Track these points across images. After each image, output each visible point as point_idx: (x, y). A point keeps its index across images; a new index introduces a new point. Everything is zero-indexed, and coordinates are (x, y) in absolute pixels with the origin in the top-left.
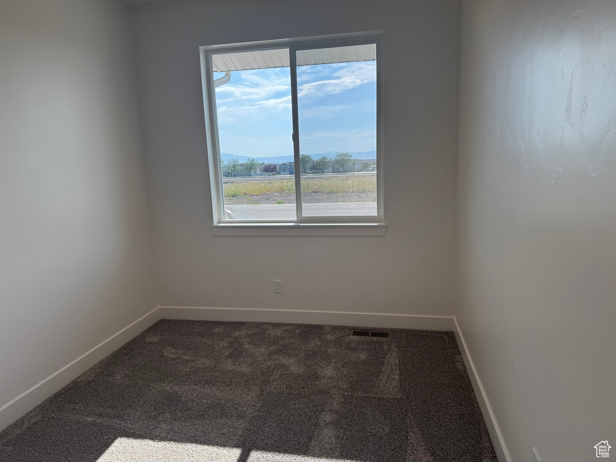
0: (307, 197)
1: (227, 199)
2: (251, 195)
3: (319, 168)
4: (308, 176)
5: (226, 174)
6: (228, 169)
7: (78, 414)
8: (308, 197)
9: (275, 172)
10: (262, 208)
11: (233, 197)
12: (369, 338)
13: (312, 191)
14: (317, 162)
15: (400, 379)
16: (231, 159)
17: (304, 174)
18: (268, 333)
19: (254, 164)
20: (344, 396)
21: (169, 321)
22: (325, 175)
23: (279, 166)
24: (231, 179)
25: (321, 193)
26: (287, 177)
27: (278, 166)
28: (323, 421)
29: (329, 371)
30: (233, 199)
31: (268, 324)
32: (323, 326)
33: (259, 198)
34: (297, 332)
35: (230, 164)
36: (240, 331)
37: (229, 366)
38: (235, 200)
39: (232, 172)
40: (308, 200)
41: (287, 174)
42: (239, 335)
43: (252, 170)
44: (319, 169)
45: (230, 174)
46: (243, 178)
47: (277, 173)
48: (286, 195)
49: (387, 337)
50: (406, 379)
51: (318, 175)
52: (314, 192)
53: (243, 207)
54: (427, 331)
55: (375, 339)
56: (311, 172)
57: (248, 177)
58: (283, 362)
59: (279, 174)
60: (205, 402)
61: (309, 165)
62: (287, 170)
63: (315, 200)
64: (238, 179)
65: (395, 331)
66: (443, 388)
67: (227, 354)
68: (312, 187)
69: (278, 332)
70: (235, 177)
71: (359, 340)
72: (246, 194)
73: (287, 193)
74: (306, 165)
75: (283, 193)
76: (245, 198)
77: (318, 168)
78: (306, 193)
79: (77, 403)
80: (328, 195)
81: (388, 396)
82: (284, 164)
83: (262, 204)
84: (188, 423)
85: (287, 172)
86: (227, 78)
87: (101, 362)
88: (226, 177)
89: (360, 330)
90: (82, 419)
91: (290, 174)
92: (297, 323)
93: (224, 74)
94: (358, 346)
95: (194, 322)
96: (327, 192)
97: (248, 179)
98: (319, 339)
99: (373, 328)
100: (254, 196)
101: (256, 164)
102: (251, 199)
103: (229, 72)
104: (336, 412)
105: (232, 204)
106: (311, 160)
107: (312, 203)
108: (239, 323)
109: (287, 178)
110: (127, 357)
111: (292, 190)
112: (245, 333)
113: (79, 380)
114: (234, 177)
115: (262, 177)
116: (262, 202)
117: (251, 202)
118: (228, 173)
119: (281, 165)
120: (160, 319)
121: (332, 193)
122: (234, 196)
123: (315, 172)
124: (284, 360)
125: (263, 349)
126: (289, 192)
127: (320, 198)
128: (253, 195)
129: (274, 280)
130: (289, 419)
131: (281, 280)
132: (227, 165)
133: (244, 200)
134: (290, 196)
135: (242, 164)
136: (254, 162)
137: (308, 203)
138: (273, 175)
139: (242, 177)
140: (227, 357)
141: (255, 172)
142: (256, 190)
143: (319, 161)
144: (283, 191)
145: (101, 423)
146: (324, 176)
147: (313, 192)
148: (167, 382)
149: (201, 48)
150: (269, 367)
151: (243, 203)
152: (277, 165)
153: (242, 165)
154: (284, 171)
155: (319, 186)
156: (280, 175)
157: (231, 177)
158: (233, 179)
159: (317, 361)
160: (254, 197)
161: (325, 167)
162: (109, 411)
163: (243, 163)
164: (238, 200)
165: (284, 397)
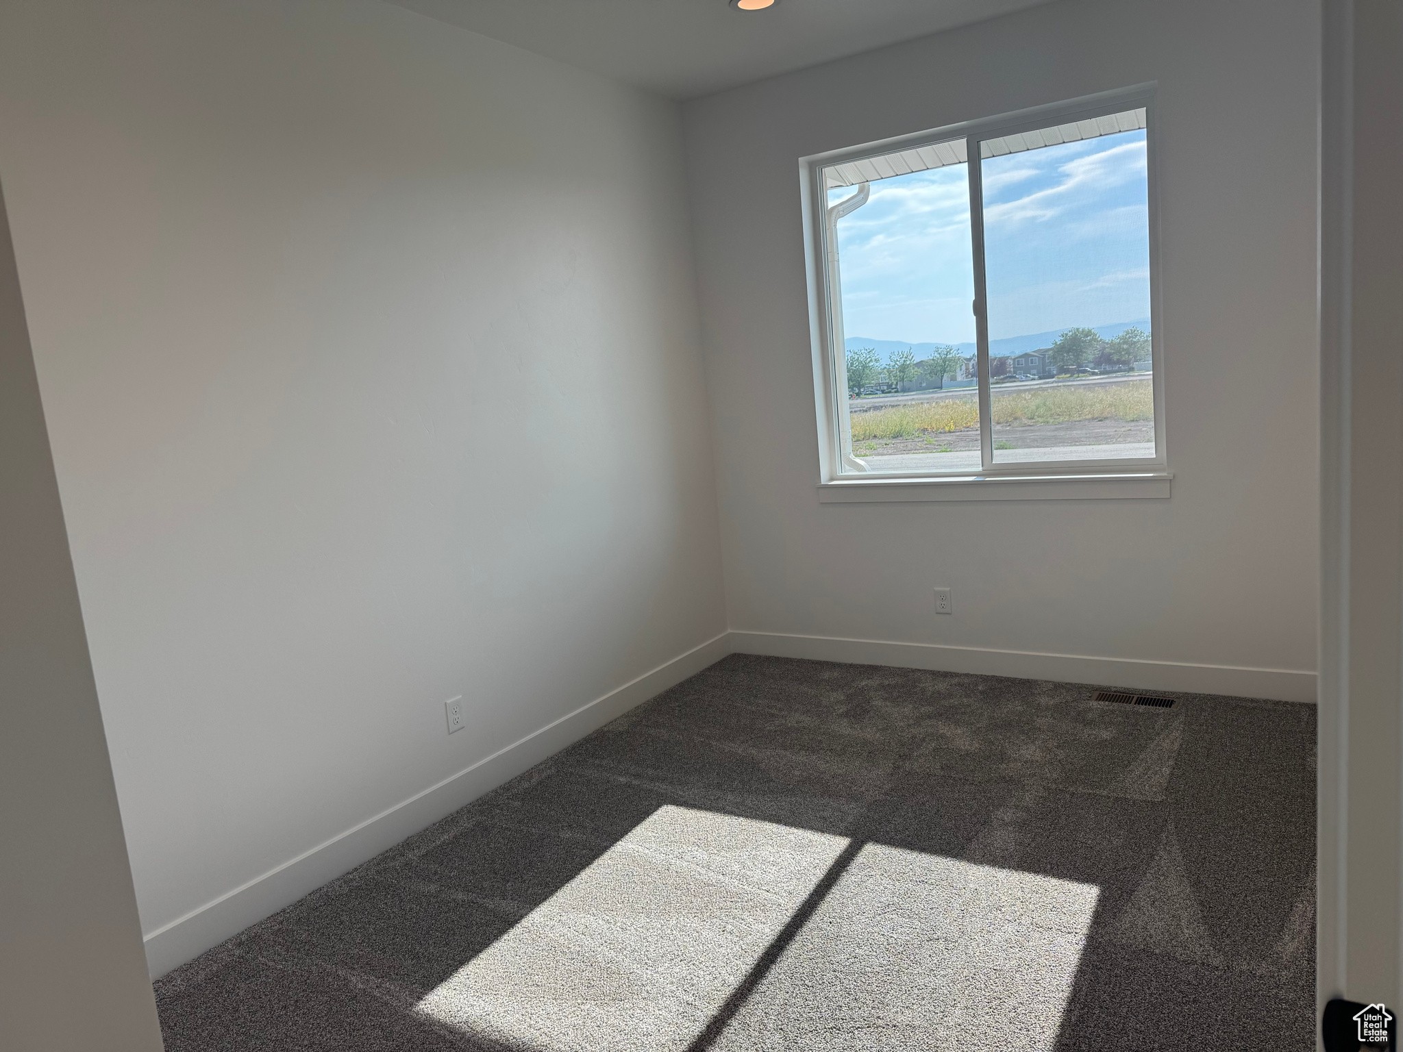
0: (1075, 432)
1: (880, 443)
2: (939, 432)
3: (1118, 359)
4: (1088, 380)
5: (885, 388)
6: (890, 376)
7: (606, 772)
8: (1079, 432)
9: (1002, 377)
10: (958, 460)
11: (895, 437)
12: (1128, 707)
13: (1090, 416)
14: (1112, 345)
15: (1172, 774)
16: (896, 353)
17: (1078, 377)
18: (921, 685)
19: (950, 360)
20: (1047, 789)
21: (746, 657)
22: (1133, 376)
23: (1014, 360)
24: (896, 398)
25: (1115, 420)
26: (1032, 387)
27: (1009, 361)
28: (998, 819)
29: (1031, 751)
30: (893, 442)
31: (925, 671)
32: (1036, 681)
33: (954, 437)
34: (980, 688)
35: (893, 363)
36: (868, 679)
37: (844, 728)
38: (899, 445)
39: (897, 383)
40: (1078, 438)
41: (1033, 379)
42: (867, 685)
43: (945, 374)
44: (1119, 362)
45: (894, 386)
46: (922, 394)
47: (1007, 377)
48: (1024, 428)
49: (1170, 707)
50: (1184, 774)
51: (1116, 377)
52: (1097, 418)
53: (915, 459)
54: (1266, 701)
55: (1142, 708)
56: (1096, 371)
57: (935, 392)
58: (942, 731)
59: (1011, 380)
60: (797, 773)
61: (1090, 355)
62: (1034, 368)
63: (1095, 437)
64: (911, 397)
65: (1190, 699)
66: (1259, 794)
67: (841, 711)
68: (1091, 406)
69: (942, 686)
70: (905, 394)
71: (1105, 708)
72: (924, 430)
73: (1025, 425)
74: (1084, 354)
75: (1016, 424)
76: (922, 439)
77: (1115, 358)
78: (1075, 421)
79: (603, 758)
80: (1133, 424)
81: (1136, 797)
82: (1026, 356)
83: (960, 451)
84: (769, 798)
85: (1033, 375)
86: (862, 196)
87: (637, 708)
88: (883, 395)
89: (1115, 692)
90: (611, 779)
91: (1040, 378)
92: (984, 674)
93: (855, 189)
94: (1101, 718)
95: (788, 661)
96: (1128, 418)
97: (936, 395)
98: (1022, 701)
99: (1143, 690)
100: (942, 435)
101: (955, 360)
102: (936, 441)
103: (866, 183)
104: (1027, 810)
105: (890, 454)
106: (1095, 340)
107: (1086, 445)
108: (870, 666)
109: (1032, 389)
110: (677, 704)
111: (1039, 417)
112: (878, 682)
113: (605, 729)
114: (901, 394)
115: (970, 390)
116: (960, 447)
117: (935, 449)
118: (889, 386)
119: (1017, 358)
120: (733, 652)
121: (1144, 420)
122: (897, 436)
123: (1108, 369)
124: (944, 729)
125: (907, 710)
126: (1030, 422)
127: (1108, 434)
128: (941, 433)
129: (936, 589)
130: (938, 811)
131: (949, 589)
132: (888, 367)
133: (919, 444)
134: (1033, 431)
135: (922, 361)
136: (951, 356)
137: (1076, 445)
138: (997, 383)
139: (920, 392)
140: (841, 716)
141: (953, 378)
142: (949, 419)
143: (1119, 343)
144: (1016, 419)
145: (638, 786)
146: (1131, 379)
147: (1093, 419)
148: (738, 742)
149: (802, 160)
150: (914, 737)
151: (915, 450)
152: (1008, 358)
153: (920, 364)
154: (1027, 371)
155: (1110, 405)
156: (1015, 381)
157: (896, 394)
158: (900, 398)
159: (1008, 734)
160: (943, 437)
161: (1135, 357)
162: (650, 772)
163: (924, 358)
164: (906, 444)
165: (935, 780)
